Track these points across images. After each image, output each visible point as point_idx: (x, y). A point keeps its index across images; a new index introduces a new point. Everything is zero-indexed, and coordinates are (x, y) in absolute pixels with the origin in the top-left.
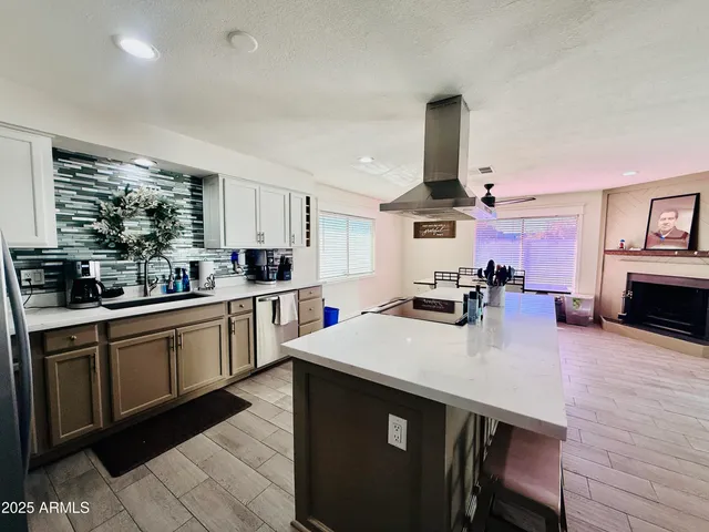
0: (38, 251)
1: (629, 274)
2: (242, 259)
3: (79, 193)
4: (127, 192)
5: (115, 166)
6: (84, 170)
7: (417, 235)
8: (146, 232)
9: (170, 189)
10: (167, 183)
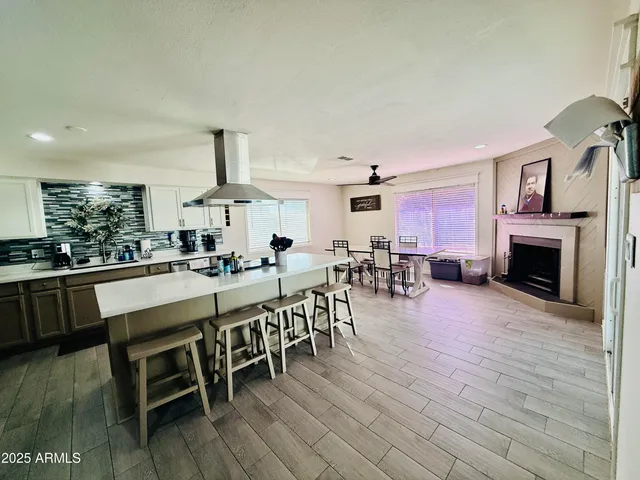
0: (40, 239)
1: (511, 236)
2: (175, 237)
3: (61, 205)
4: (87, 202)
5: (82, 188)
6: (62, 193)
7: (353, 209)
8: (103, 224)
9: (118, 196)
10: (116, 193)
